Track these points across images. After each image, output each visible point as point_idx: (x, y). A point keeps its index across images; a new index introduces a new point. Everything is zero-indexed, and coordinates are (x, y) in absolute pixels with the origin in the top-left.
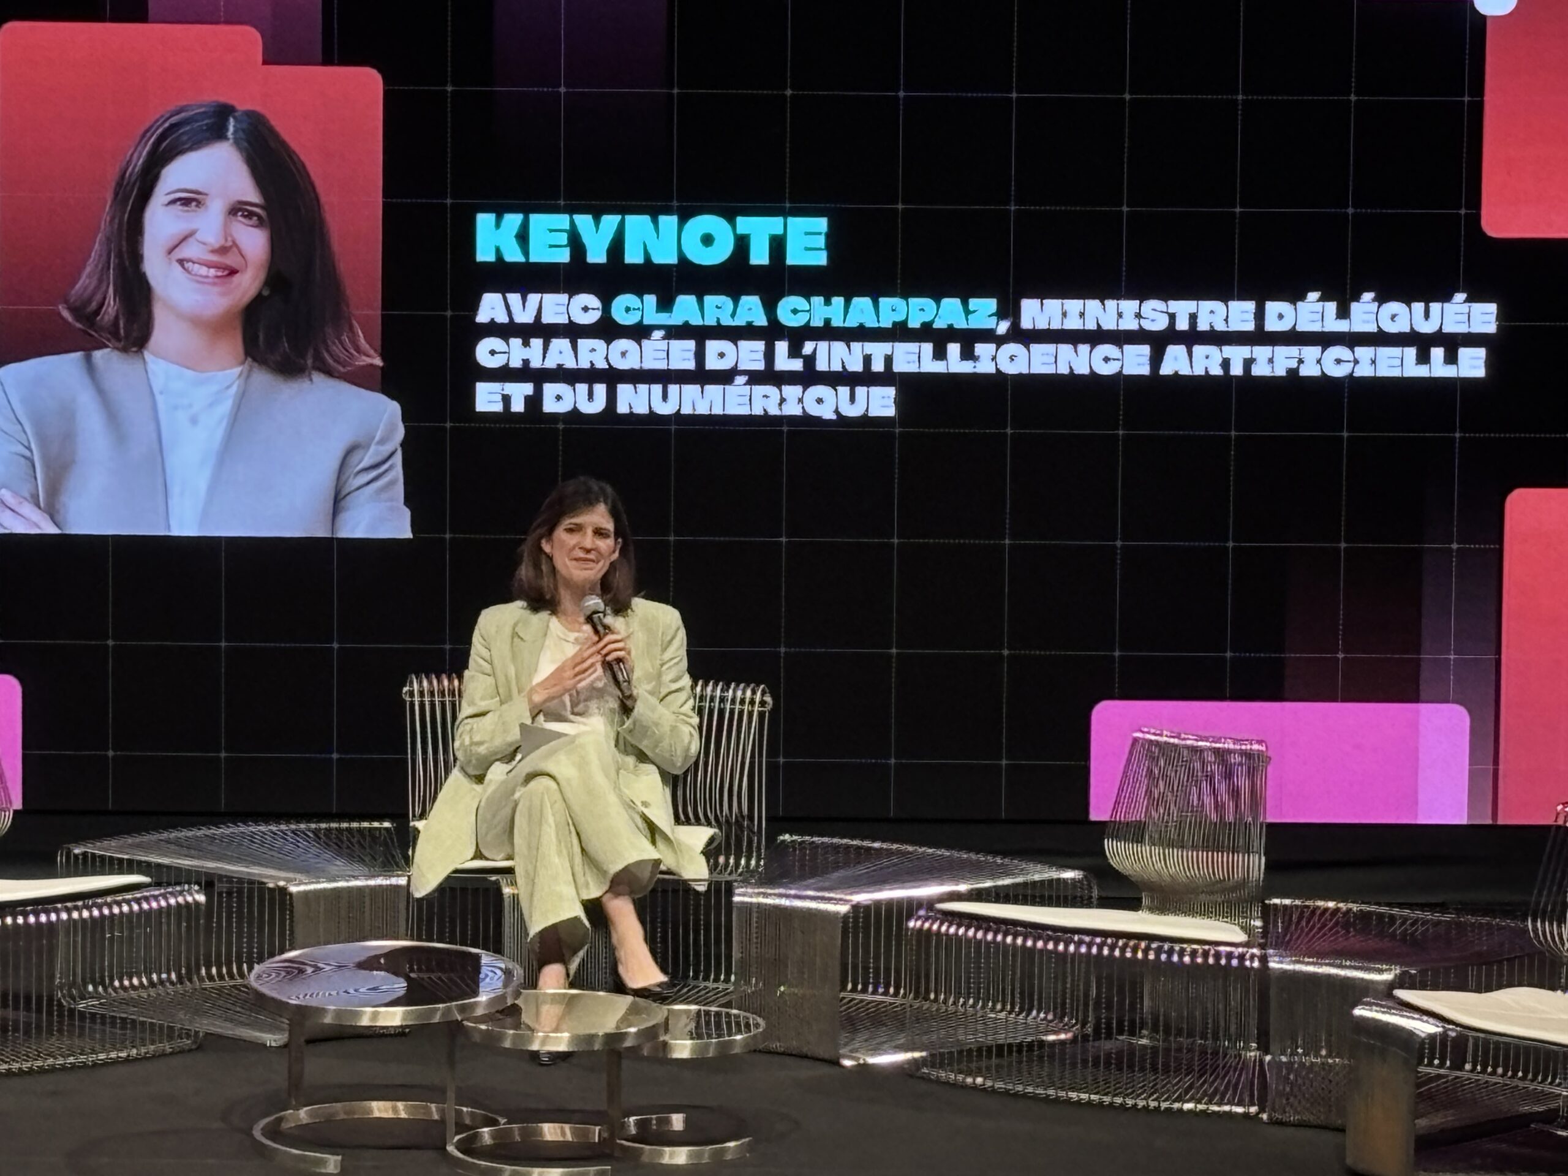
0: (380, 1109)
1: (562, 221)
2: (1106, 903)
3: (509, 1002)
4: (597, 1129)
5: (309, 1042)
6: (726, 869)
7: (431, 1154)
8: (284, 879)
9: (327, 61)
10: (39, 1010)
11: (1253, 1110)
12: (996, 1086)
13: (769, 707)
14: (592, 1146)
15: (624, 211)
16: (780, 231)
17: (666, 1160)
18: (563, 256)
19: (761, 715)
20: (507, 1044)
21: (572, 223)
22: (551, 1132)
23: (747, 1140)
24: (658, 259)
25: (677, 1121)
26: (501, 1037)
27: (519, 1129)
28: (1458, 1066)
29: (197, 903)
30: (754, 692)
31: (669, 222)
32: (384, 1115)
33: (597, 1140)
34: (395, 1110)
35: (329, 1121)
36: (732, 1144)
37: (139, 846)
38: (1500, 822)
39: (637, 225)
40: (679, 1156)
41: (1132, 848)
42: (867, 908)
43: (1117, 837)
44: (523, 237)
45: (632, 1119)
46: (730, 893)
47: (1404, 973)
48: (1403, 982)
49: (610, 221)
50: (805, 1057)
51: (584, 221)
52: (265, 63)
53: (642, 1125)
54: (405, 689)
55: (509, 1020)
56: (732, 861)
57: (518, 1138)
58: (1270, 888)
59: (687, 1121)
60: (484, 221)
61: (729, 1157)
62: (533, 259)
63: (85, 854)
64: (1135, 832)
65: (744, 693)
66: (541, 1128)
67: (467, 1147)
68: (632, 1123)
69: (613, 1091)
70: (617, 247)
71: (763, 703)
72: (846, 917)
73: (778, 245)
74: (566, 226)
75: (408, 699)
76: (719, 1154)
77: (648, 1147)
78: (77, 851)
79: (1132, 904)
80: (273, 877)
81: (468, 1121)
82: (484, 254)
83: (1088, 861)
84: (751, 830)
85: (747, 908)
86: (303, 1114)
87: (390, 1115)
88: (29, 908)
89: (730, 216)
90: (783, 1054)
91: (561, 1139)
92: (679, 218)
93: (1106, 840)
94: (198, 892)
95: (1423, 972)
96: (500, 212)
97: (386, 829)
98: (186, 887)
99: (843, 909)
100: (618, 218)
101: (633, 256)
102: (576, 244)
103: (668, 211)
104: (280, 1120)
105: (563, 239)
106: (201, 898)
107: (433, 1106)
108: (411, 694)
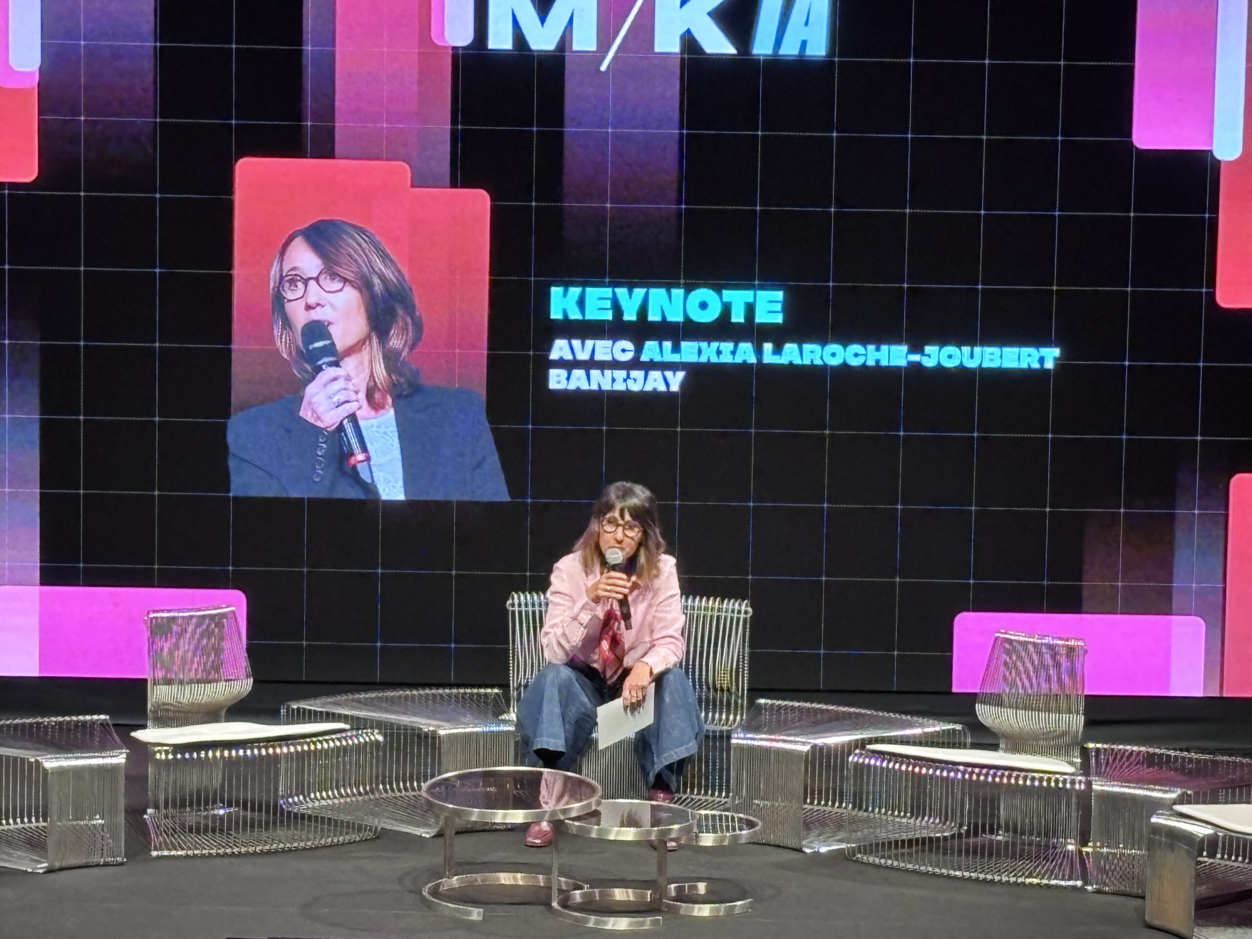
0: (505, 878)
1: (607, 292)
2: (976, 746)
3: (594, 808)
4: (649, 892)
5: (457, 833)
6: (720, 722)
7: (541, 908)
8: (434, 726)
9: (453, 185)
10: (268, 812)
11: (1079, 883)
12: (907, 867)
13: (749, 616)
14: (646, 903)
15: (648, 286)
16: (751, 300)
17: (695, 913)
18: (609, 316)
19: (745, 620)
20: (594, 835)
21: (614, 293)
22: (620, 894)
23: (749, 900)
24: (671, 318)
25: (702, 887)
26: (589, 831)
27: (599, 892)
28: (1212, 855)
29: (377, 741)
30: (740, 605)
31: (678, 293)
32: (507, 883)
33: (649, 900)
34: (515, 879)
35: (471, 886)
36: (739, 903)
37: (335, 704)
38: (1225, 695)
39: (657, 295)
40: (704, 911)
41: (994, 709)
42: (821, 748)
43: (983, 702)
44: (581, 303)
45: (673, 886)
46: (729, 738)
47: (1183, 794)
48: (1181, 800)
49: (639, 292)
50: (779, 846)
51: (622, 292)
52: (413, 186)
53: (680, 890)
54: (509, 602)
55: (594, 820)
56: (724, 717)
57: (598, 898)
58: (1087, 738)
59: (707, 888)
60: (556, 292)
61: (737, 911)
62: (588, 317)
63: (298, 709)
64: (997, 700)
65: (733, 605)
66: (614, 892)
67: (564, 904)
68: (673, 889)
69: (661, 867)
70: (643, 311)
71: (746, 612)
72: (807, 753)
73: (750, 309)
74: (610, 295)
75: (511, 609)
76: (730, 911)
77: (683, 905)
78: (295, 707)
79: (994, 747)
80: (426, 724)
81: (564, 887)
82: (556, 314)
83: (965, 719)
84: (737, 696)
85: (741, 748)
86: (455, 882)
87: (512, 882)
88: (262, 744)
89: (718, 289)
90: (764, 844)
91: (627, 899)
92: (685, 291)
93: (977, 705)
94: (378, 734)
95: (1197, 794)
96: (567, 285)
97: (497, 694)
98: (369, 730)
99: (806, 748)
100: (645, 290)
101: (654, 316)
102: (617, 308)
103: (678, 286)
104: (438, 885)
105: (608, 304)
106: (380, 738)
107: (541, 877)
108: (513, 605)
